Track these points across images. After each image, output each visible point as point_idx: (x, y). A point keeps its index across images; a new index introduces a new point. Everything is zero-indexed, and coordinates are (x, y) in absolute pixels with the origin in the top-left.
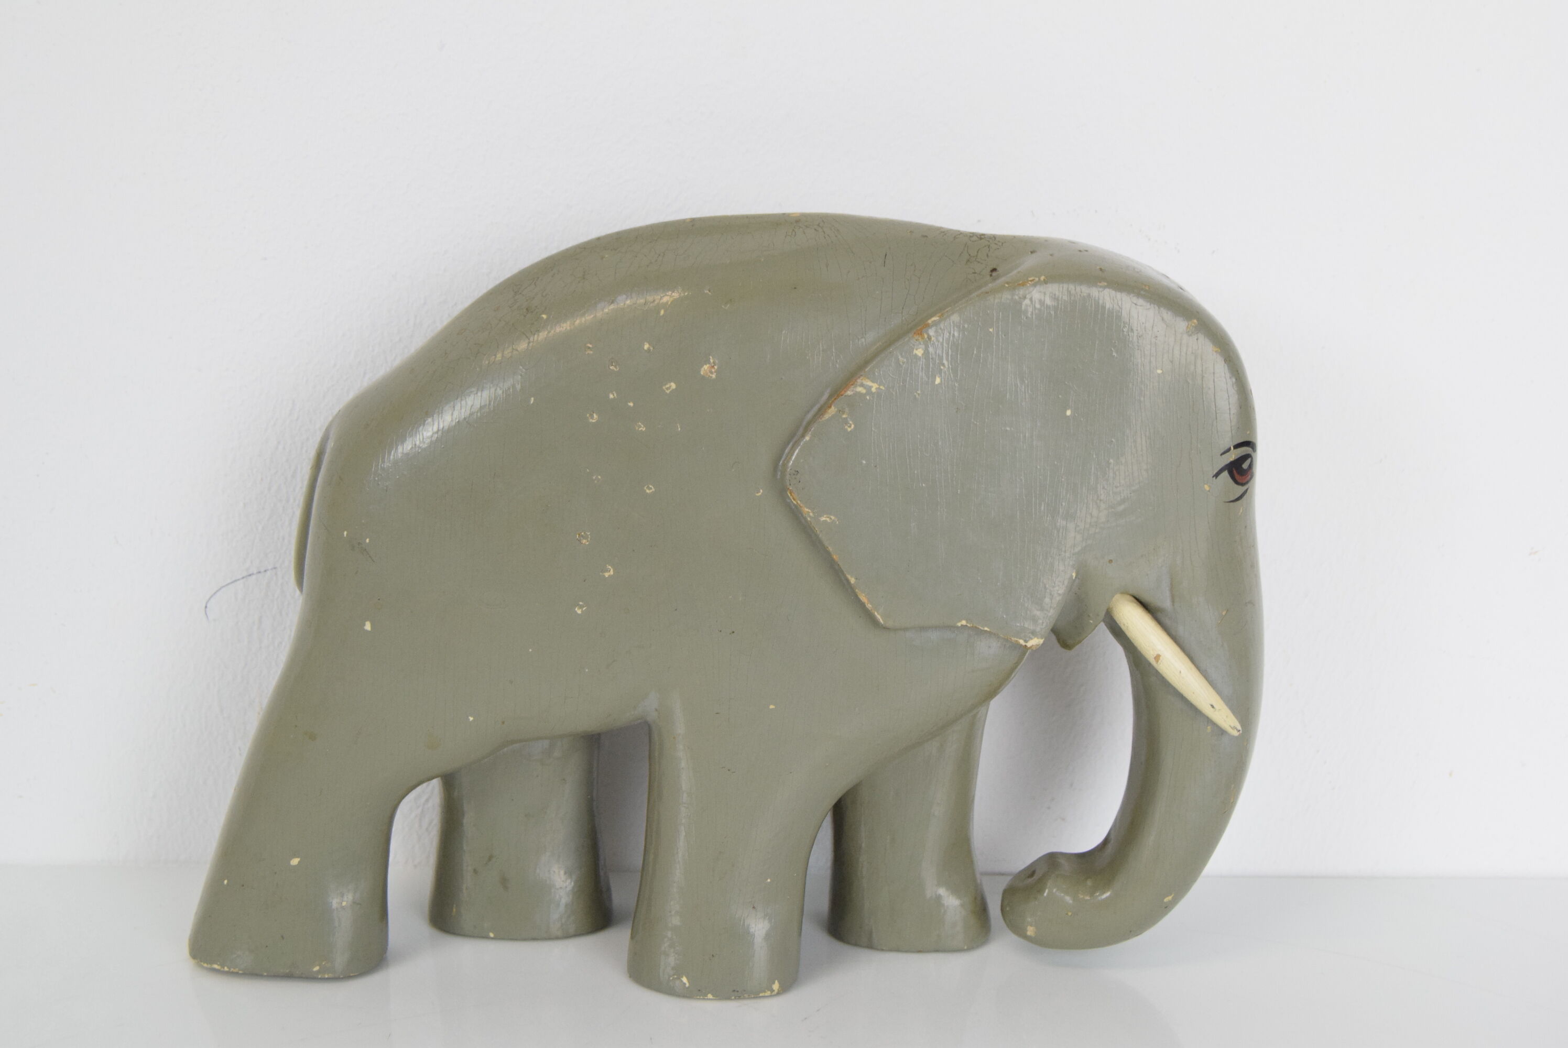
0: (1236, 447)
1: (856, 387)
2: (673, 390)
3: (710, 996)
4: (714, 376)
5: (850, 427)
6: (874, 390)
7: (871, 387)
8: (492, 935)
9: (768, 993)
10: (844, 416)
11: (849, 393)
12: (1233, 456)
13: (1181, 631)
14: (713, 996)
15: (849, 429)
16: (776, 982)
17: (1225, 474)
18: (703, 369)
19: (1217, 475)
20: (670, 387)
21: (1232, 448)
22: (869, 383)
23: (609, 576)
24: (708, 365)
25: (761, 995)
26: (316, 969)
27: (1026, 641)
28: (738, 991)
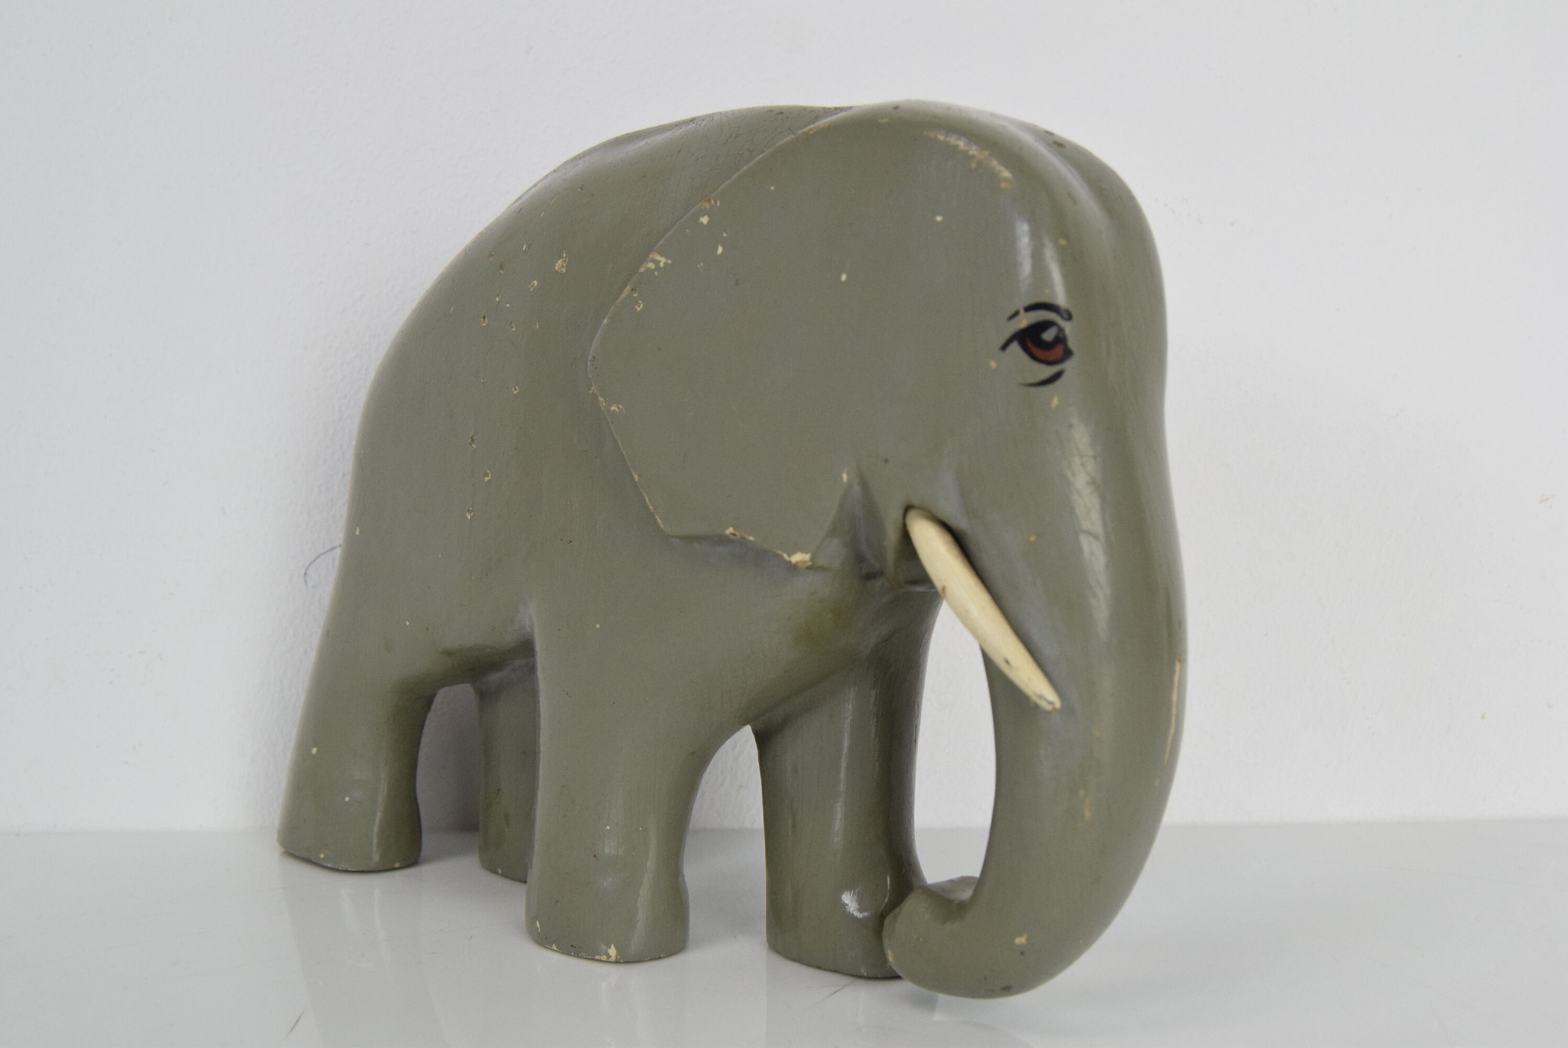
0: (1030, 308)
1: (647, 263)
2: (536, 287)
3: (554, 947)
4: (564, 270)
5: (639, 307)
6: (662, 265)
7: (660, 261)
8: (500, 871)
9: (604, 958)
10: (635, 295)
11: (642, 270)
12: (1024, 321)
13: (986, 560)
14: (557, 948)
15: (639, 309)
16: (613, 946)
17: (1015, 347)
18: (557, 264)
19: (1004, 347)
20: (534, 285)
21: (1022, 311)
22: (659, 258)
23: (488, 480)
24: (561, 260)
25: (597, 957)
26: (322, 856)
27: (789, 556)
28: (575, 947)
